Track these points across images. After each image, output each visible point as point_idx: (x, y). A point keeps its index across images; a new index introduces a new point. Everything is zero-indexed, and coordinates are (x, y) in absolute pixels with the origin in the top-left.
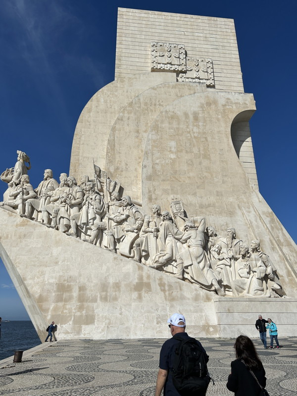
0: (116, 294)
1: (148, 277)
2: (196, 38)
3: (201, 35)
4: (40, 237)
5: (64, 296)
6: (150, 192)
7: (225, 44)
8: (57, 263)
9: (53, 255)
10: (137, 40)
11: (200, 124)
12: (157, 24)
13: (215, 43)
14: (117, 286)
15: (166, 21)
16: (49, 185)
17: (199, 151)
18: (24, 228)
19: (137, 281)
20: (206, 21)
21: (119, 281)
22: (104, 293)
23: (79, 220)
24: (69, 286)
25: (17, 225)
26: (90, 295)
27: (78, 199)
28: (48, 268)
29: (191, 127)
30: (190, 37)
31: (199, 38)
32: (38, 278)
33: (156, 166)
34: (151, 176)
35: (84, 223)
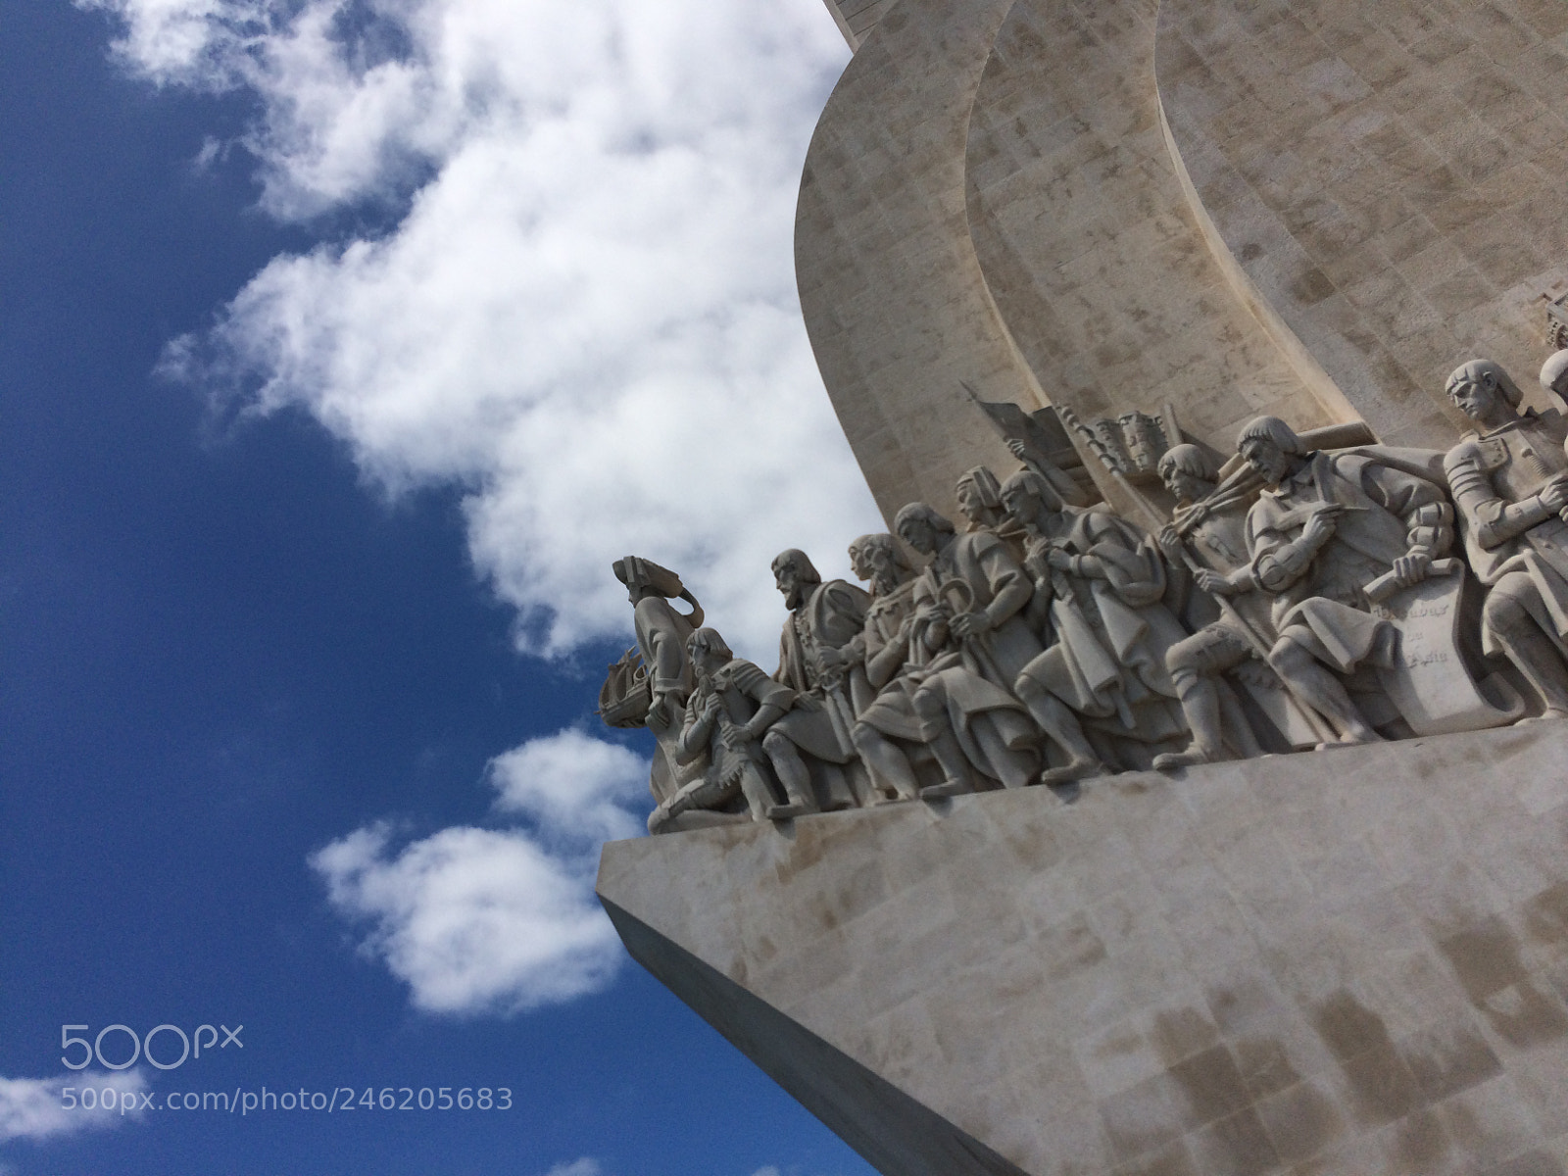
4: (928, 869)
8: (1093, 956)
9: (1050, 922)
16: (829, 614)
18: (823, 865)
22: (1507, 996)
23: (1068, 682)
25: (784, 874)
27: (1000, 587)
33: (1310, 213)
34: (1318, 273)
35: (1109, 687)
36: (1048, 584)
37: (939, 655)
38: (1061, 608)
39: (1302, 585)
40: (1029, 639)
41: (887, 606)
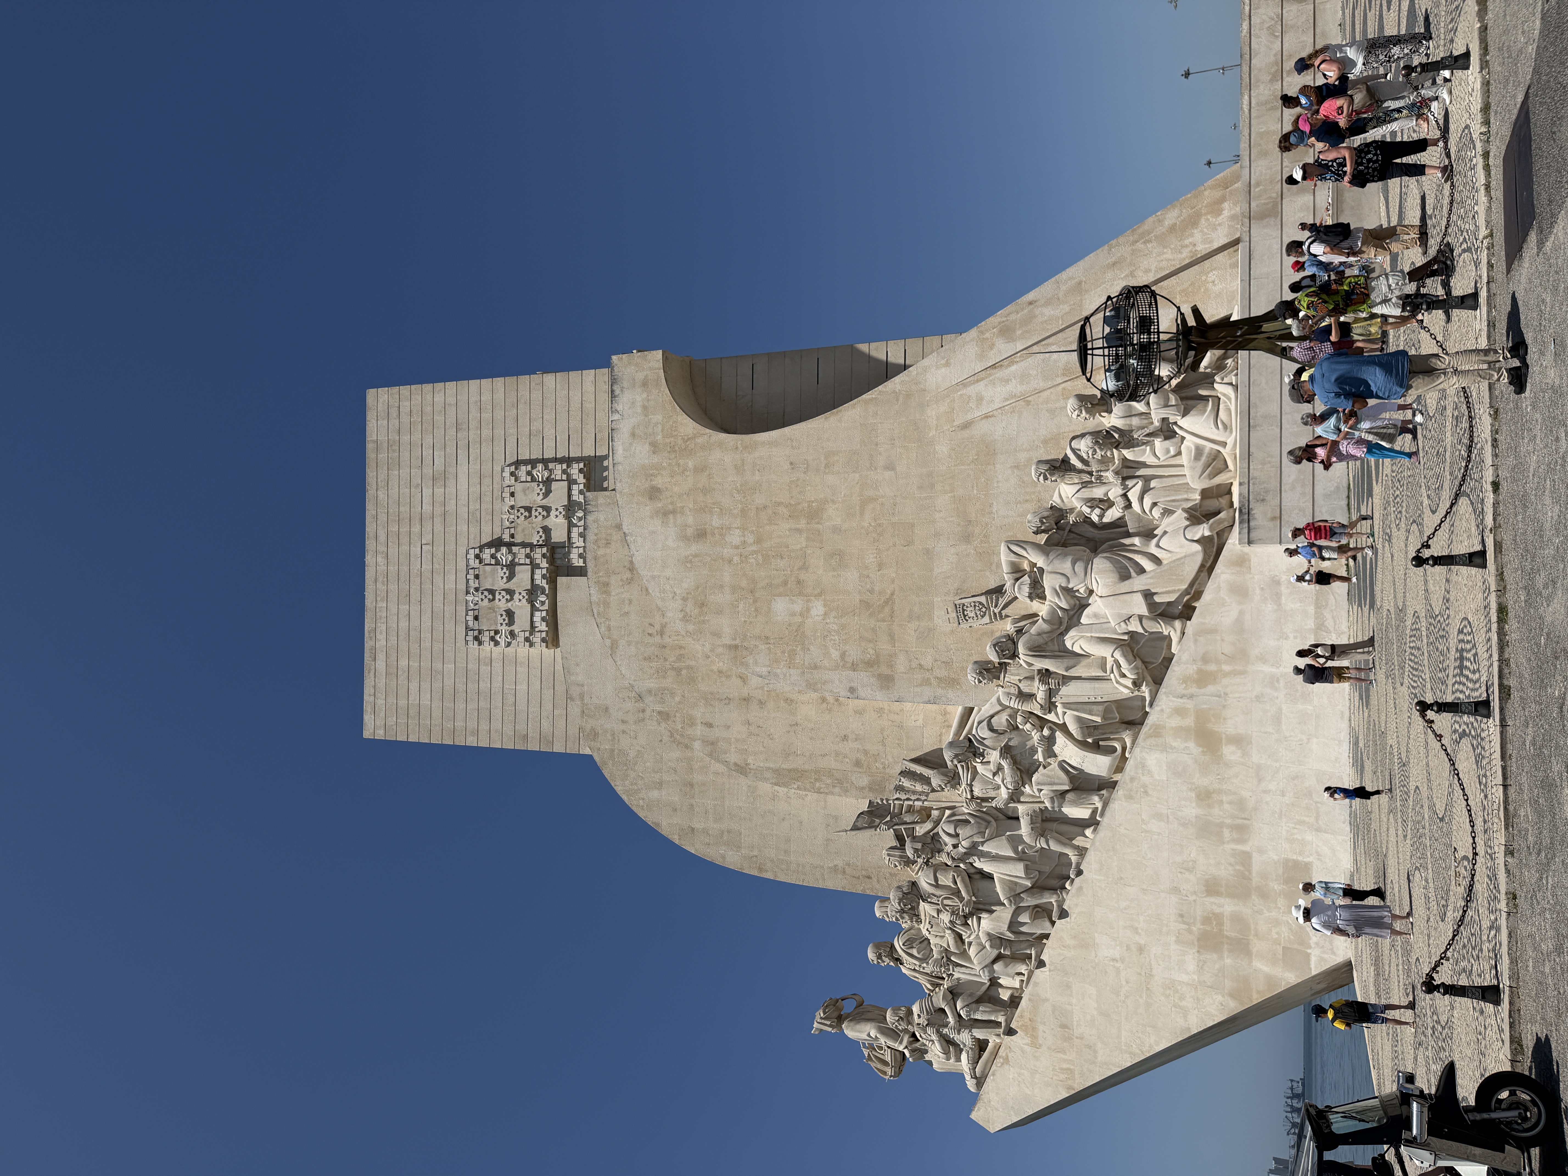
0: (1230, 803)
1: (1180, 712)
2: (439, 510)
3: (427, 492)
4: (1068, 986)
5: (1233, 934)
6: (926, 682)
7: (451, 420)
8: (1141, 949)
9: (1118, 956)
10: (461, 687)
11: (716, 522)
12: (404, 624)
13: (448, 450)
14: (1205, 796)
15: (393, 597)
16: (914, 952)
17: (799, 531)
18: (1041, 1027)
19: (1191, 745)
20: (382, 476)
21: (1191, 790)
22: (1226, 833)
23: (1016, 884)
24: (1206, 920)
25: (1035, 1044)
26: (1230, 868)
27: (955, 883)
28: (1154, 972)
29: (727, 552)
30: (439, 527)
31: (439, 498)
32: (1182, 998)
33: (849, 660)
34: (879, 675)
35: (1027, 869)
36: (965, 863)
37: (969, 922)
38: (978, 864)
39: (1024, 776)
40: (985, 883)
41: (928, 926)
